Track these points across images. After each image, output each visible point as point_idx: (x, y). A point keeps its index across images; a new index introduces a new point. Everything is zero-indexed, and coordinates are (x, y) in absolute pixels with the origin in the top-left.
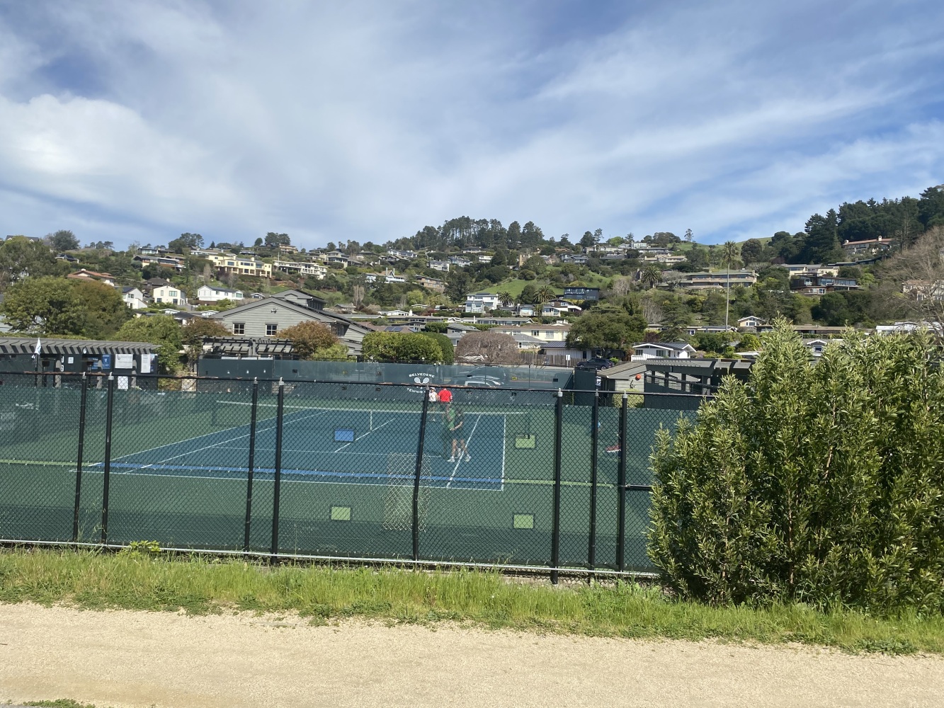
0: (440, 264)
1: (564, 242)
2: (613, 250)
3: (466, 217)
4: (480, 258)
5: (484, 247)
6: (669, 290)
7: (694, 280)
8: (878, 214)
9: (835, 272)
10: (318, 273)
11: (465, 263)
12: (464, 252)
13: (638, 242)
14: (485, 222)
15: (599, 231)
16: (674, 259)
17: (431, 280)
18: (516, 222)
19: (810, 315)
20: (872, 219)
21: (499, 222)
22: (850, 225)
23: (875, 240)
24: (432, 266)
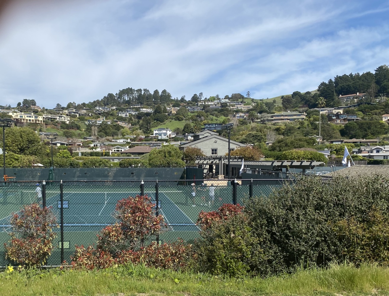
0: (123, 114)
1: (183, 100)
2: (212, 103)
3: (130, 88)
4: (141, 110)
5: (142, 104)
6: (263, 123)
7: (274, 118)
8: (356, 81)
9: (341, 111)
10: (66, 120)
11: (135, 113)
12: (132, 107)
13: (222, 99)
14: (140, 90)
15: (201, 94)
16: (246, 107)
17: (122, 122)
18: (157, 90)
19: (340, 134)
20: (353, 83)
21: (148, 90)
22: (341, 87)
23: (355, 95)
24: (120, 115)
